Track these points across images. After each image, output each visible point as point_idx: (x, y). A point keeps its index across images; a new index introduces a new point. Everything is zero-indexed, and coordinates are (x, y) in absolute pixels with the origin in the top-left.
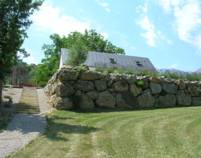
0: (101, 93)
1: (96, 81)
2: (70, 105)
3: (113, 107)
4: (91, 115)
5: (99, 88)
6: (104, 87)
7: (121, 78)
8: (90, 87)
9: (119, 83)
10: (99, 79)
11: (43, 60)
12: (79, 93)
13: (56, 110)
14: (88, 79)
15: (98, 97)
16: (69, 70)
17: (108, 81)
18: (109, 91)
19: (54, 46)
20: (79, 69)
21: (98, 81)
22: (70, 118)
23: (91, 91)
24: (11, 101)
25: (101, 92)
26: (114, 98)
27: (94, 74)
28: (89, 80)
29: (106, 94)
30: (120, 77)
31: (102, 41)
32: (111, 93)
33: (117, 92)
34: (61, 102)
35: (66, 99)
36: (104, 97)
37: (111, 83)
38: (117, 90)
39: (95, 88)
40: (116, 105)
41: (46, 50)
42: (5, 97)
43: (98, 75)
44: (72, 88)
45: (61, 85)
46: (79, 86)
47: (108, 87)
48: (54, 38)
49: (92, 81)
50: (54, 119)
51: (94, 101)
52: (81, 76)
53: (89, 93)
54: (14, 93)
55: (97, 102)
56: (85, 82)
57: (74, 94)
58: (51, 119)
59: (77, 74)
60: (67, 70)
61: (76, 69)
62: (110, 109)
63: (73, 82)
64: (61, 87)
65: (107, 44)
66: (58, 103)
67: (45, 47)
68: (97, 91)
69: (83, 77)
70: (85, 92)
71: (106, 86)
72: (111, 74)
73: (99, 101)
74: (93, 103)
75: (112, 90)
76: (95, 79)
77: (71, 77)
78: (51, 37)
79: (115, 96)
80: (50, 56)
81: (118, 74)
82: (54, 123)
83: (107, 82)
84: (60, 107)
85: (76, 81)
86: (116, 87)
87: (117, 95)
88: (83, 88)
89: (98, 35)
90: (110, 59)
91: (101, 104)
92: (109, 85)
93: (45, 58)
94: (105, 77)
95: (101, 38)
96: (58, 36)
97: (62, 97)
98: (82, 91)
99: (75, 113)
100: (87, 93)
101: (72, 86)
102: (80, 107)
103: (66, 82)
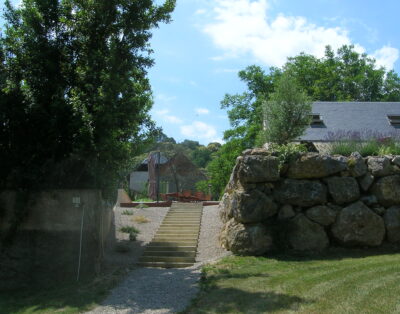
0: (345, 209)
1: (329, 181)
2: (267, 241)
3: (379, 243)
4: (315, 266)
5: (337, 196)
6: (351, 192)
7: (395, 167)
8: (313, 196)
9: (390, 179)
10: (338, 174)
11: (228, 135)
12: (288, 211)
13: (233, 257)
14: (309, 175)
15: (337, 218)
16: (258, 157)
17: (363, 177)
18: (365, 202)
19: (251, 96)
20: (283, 152)
21: (336, 178)
22: (258, 275)
23: (317, 204)
24: (133, 239)
25: (345, 205)
26: (381, 219)
27: (323, 161)
28: (312, 179)
29: (357, 210)
30: (393, 164)
31: (370, 72)
32: (371, 206)
33: (387, 204)
34: (244, 235)
35: (256, 229)
36: (352, 218)
37: (369, 182)
38: (386, 198)
39: (330, 198)
40: (386, 238)
41: (231, 108)
42: (124, 230)
43: (335, 162)
44: (269, 200)
45: (242, 195)
46: (287, 193)
47: (363, 193)
48: (249, 78)
49: (321, 180)
50: (219, 278)
51: (328, 229)
52: (292, 169)
53: (314, 211)
54: (148, 219)
55: (335, 231)
56: (302, 183)
57: (276, 215)
58: (212, 277)
59: (280, 166)
60: (253, 157)
61: (276, 154)
62: (370, 247)
63: (272, 186)
64: (243, 200)
65: (385, 77)
66: (237, 239)
67: (227, 101)
68: (334, 203)
69: (296, 171)
70: (304, 209)
71: (357, 190)
72: (370, 158)
73: (340, 228)
74: (325, 234)
75: (373, 199)
76: (328, 173)
77: (267, 175)
78: (242, 74)
79: (382, 215)
80: (243, 123)
81: (389, 156)
82: (215, 287)
83: (359, 179)
84: (241, 247)
85: (278, 183)
86: (384, 191)
87: (388, 210)
88: (297, 198)
89: (360, 58)
90: (391, 117)
91: (347, 237)
92: (366, 188)
93: (233, 128)
94: (352, 166)
95: (367, 63)
96: (258, 69)
97: (246, 224)
98: (295, 207)
99: (276, 262)
100: (308, 212)
101: (267, 195)
102: (291, 247)
103: (254, 186)
